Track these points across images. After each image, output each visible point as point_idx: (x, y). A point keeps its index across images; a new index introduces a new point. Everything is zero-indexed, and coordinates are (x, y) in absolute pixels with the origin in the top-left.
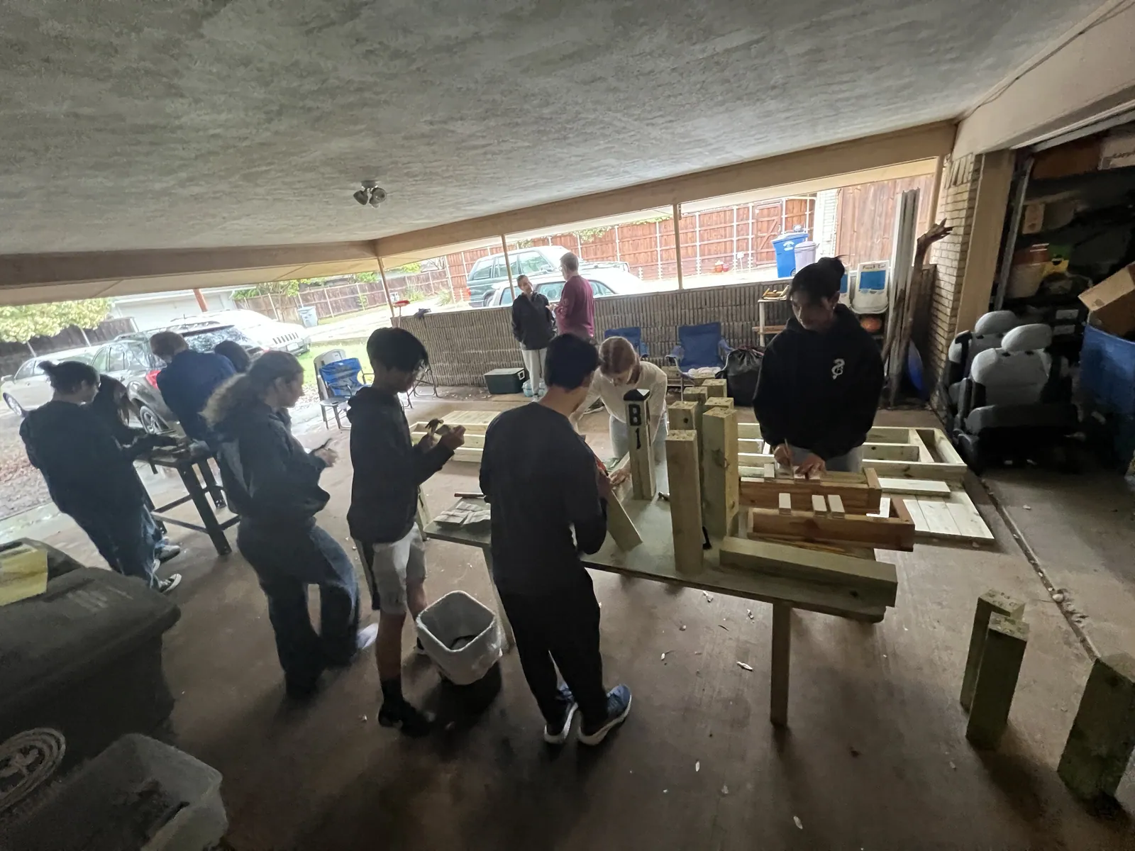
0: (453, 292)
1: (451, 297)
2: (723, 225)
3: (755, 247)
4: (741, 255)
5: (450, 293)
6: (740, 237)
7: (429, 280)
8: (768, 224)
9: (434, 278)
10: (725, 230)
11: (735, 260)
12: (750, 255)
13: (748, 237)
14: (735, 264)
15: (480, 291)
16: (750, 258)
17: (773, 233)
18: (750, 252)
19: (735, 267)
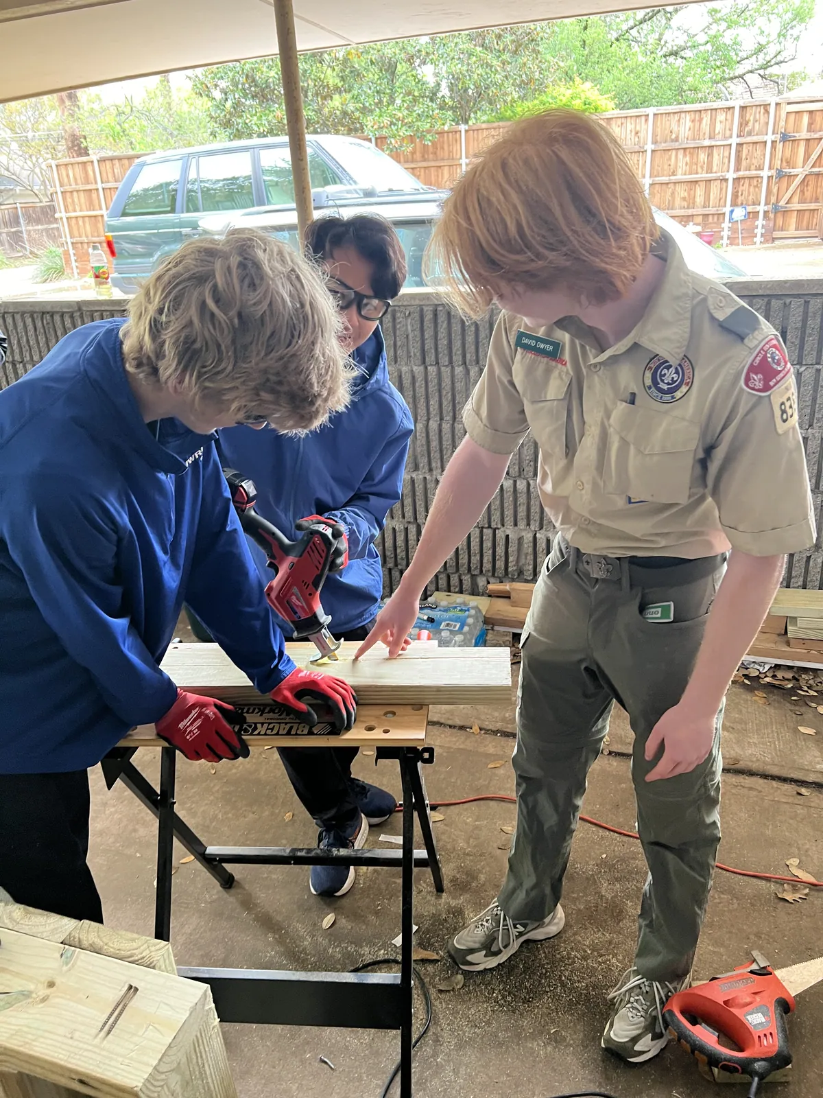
0: (72, 252)
1: (68, 261)
2: (707, 143)
3: (773, 199)
4: (739, 213)
5: (66, 253)
6: (741, 173)
7: (18, 223)
8: (807, 146)
9: (30, 220)
10: (710, 156)
11: (726, 225)
12: (761, 215)
13: (761, 173)
14: (725, 234)
15: (139, 249)
16: (760, 222)
17: (816, 170)
18: (761, 208)
19: (725, 241)
